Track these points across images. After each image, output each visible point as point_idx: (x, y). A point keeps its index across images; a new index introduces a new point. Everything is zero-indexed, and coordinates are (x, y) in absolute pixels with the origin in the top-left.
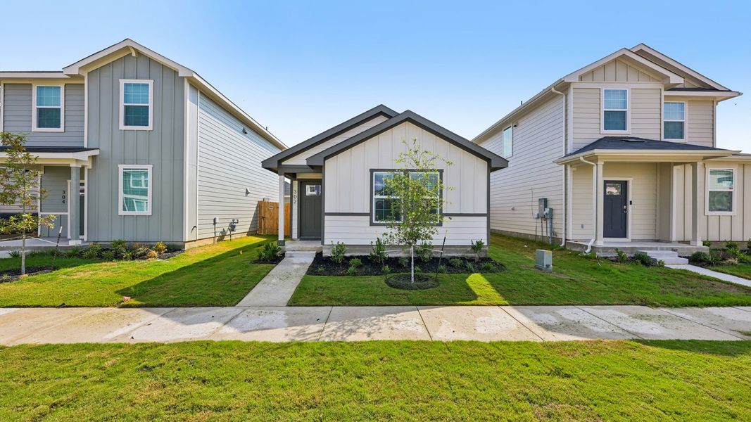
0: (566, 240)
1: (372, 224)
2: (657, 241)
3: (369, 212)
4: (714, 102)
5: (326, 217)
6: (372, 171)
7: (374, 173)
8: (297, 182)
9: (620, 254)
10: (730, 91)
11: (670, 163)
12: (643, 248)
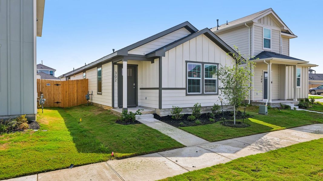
0: (251, 101)
1: (187, 95)
2: (279, 100)
3: (185, 87)
4: (288, 38)
5: (162, 90)
6: (187, 62)
7: (188, 63)
8: (117, 66)
9: (281, 105)
10: (294, 35)
11: (285, 65)
12: (285, 103)
